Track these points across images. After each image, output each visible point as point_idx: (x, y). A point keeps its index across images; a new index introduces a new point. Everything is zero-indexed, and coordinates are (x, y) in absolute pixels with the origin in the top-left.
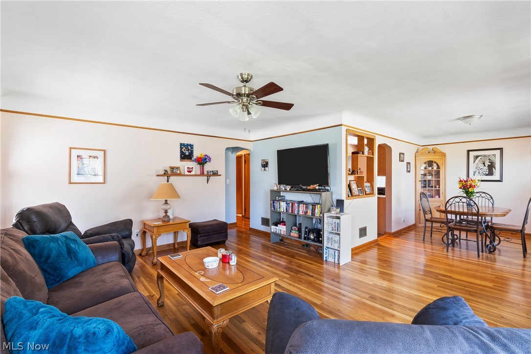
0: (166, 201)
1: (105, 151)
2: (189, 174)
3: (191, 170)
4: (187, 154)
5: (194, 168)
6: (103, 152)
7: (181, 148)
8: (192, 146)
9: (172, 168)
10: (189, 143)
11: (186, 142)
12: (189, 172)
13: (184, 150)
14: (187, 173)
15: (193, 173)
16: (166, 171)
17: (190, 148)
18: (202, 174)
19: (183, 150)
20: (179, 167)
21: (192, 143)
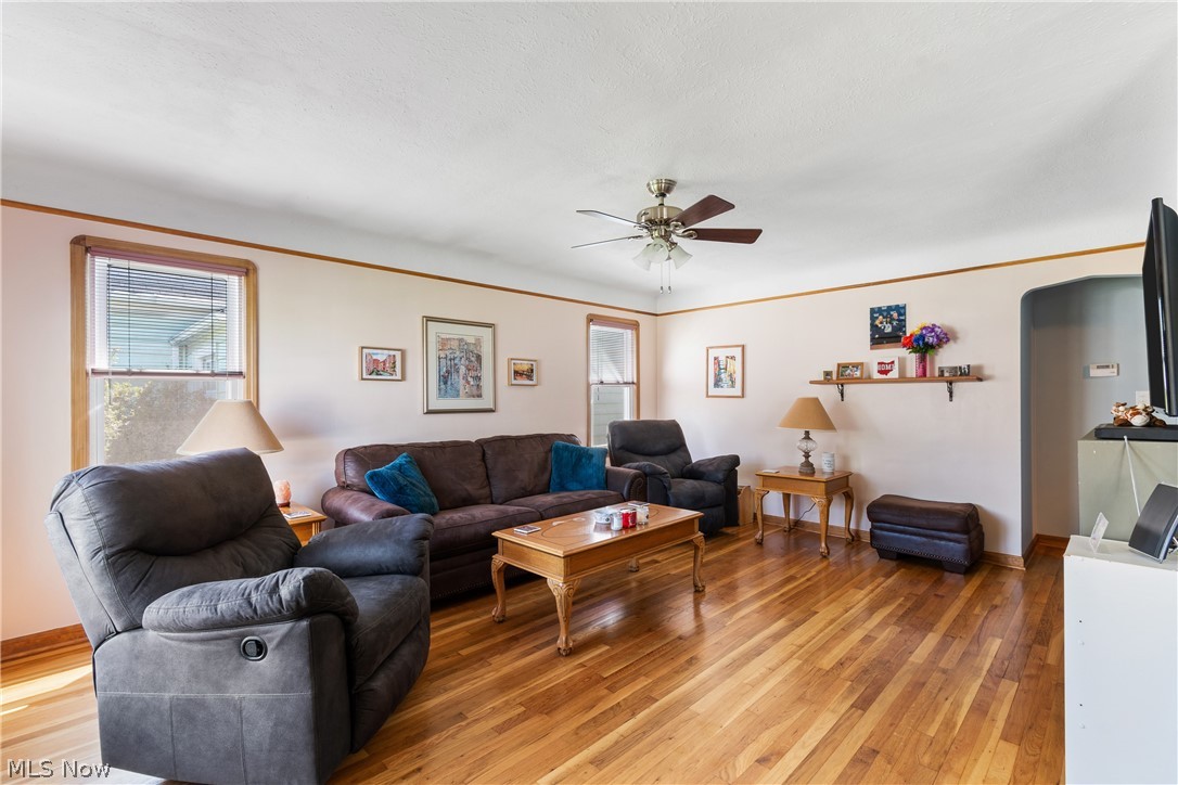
0: (807, 433)
1: (743, 347)
2: (884, 376)
3: (888, 367)
4: (888, 329)
5: (896, 363)
6: (740, 349)
7: (873, 319)
8: (901, 310)
9: (843, 367)
10: (893, 303)
11: (884, 304)
12: (881, 372)
13: (881, 323)
14: (877, 376)
15: (894, 374)
16: (828, 374)
17: (895, 315)
18: (923, 375)
19: (877, 322)
20: (862, 364)
21: (901, 303)
